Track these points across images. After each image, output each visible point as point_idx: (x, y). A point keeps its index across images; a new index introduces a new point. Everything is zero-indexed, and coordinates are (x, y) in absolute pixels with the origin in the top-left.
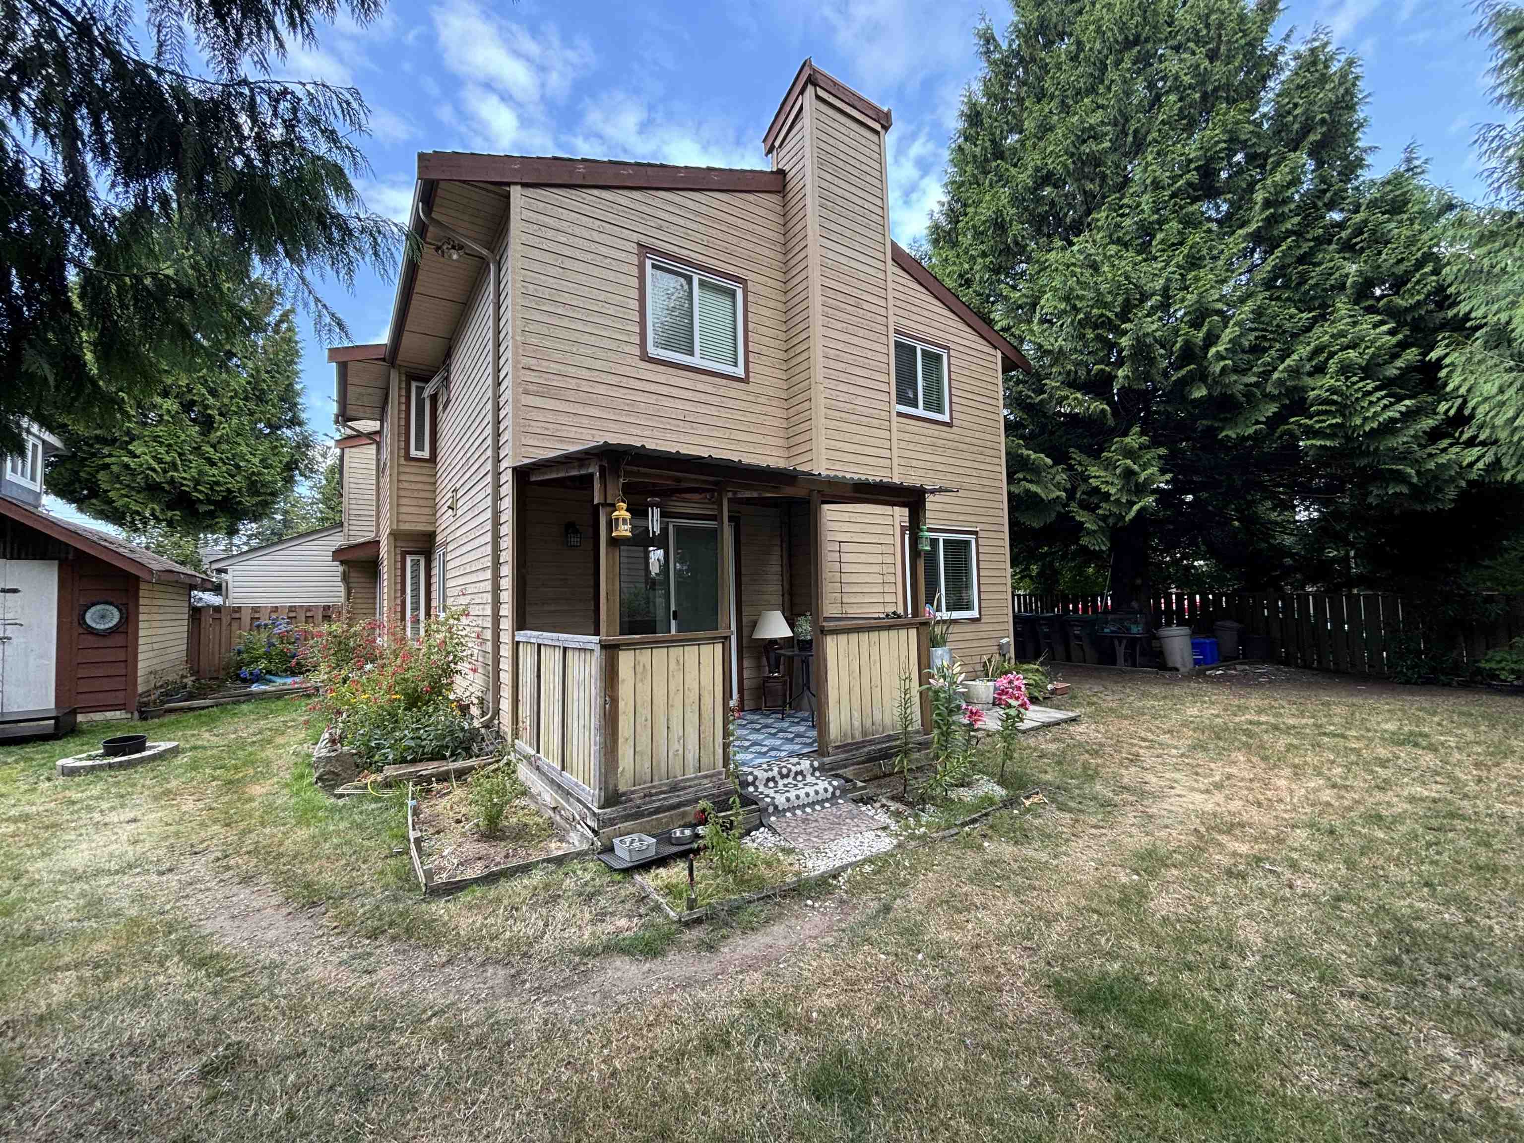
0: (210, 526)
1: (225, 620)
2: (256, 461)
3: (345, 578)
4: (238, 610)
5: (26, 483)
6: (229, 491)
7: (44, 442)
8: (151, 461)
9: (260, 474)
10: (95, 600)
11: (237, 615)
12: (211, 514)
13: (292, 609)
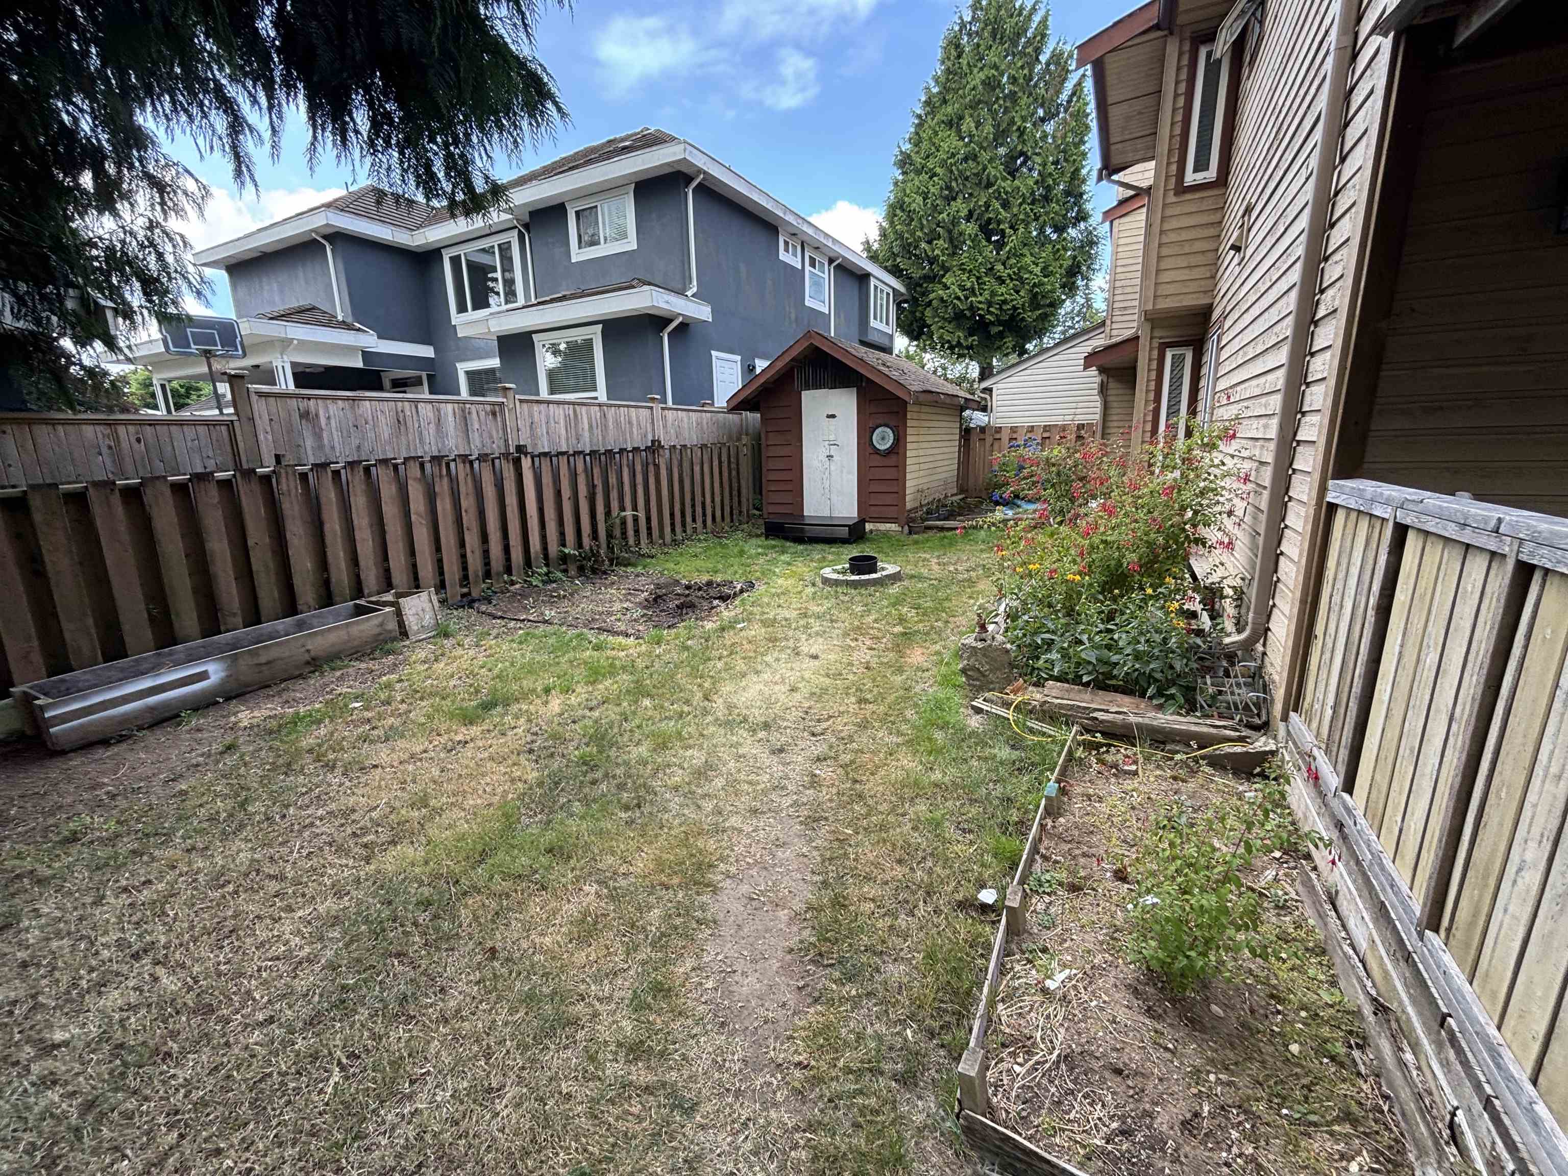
0: (999, 348)
1: (989, 440)
2: (1037, 270)
3: (1103, 390)
4: (999, 430)
5: (882, 327)
6: (1015, 308)
7: (894, 289)
8: (957, 290)
9: (1041, 284)
10: (879, 422)
11: (998, 436)
12: (1001, 335)
13: (1047, 428)
